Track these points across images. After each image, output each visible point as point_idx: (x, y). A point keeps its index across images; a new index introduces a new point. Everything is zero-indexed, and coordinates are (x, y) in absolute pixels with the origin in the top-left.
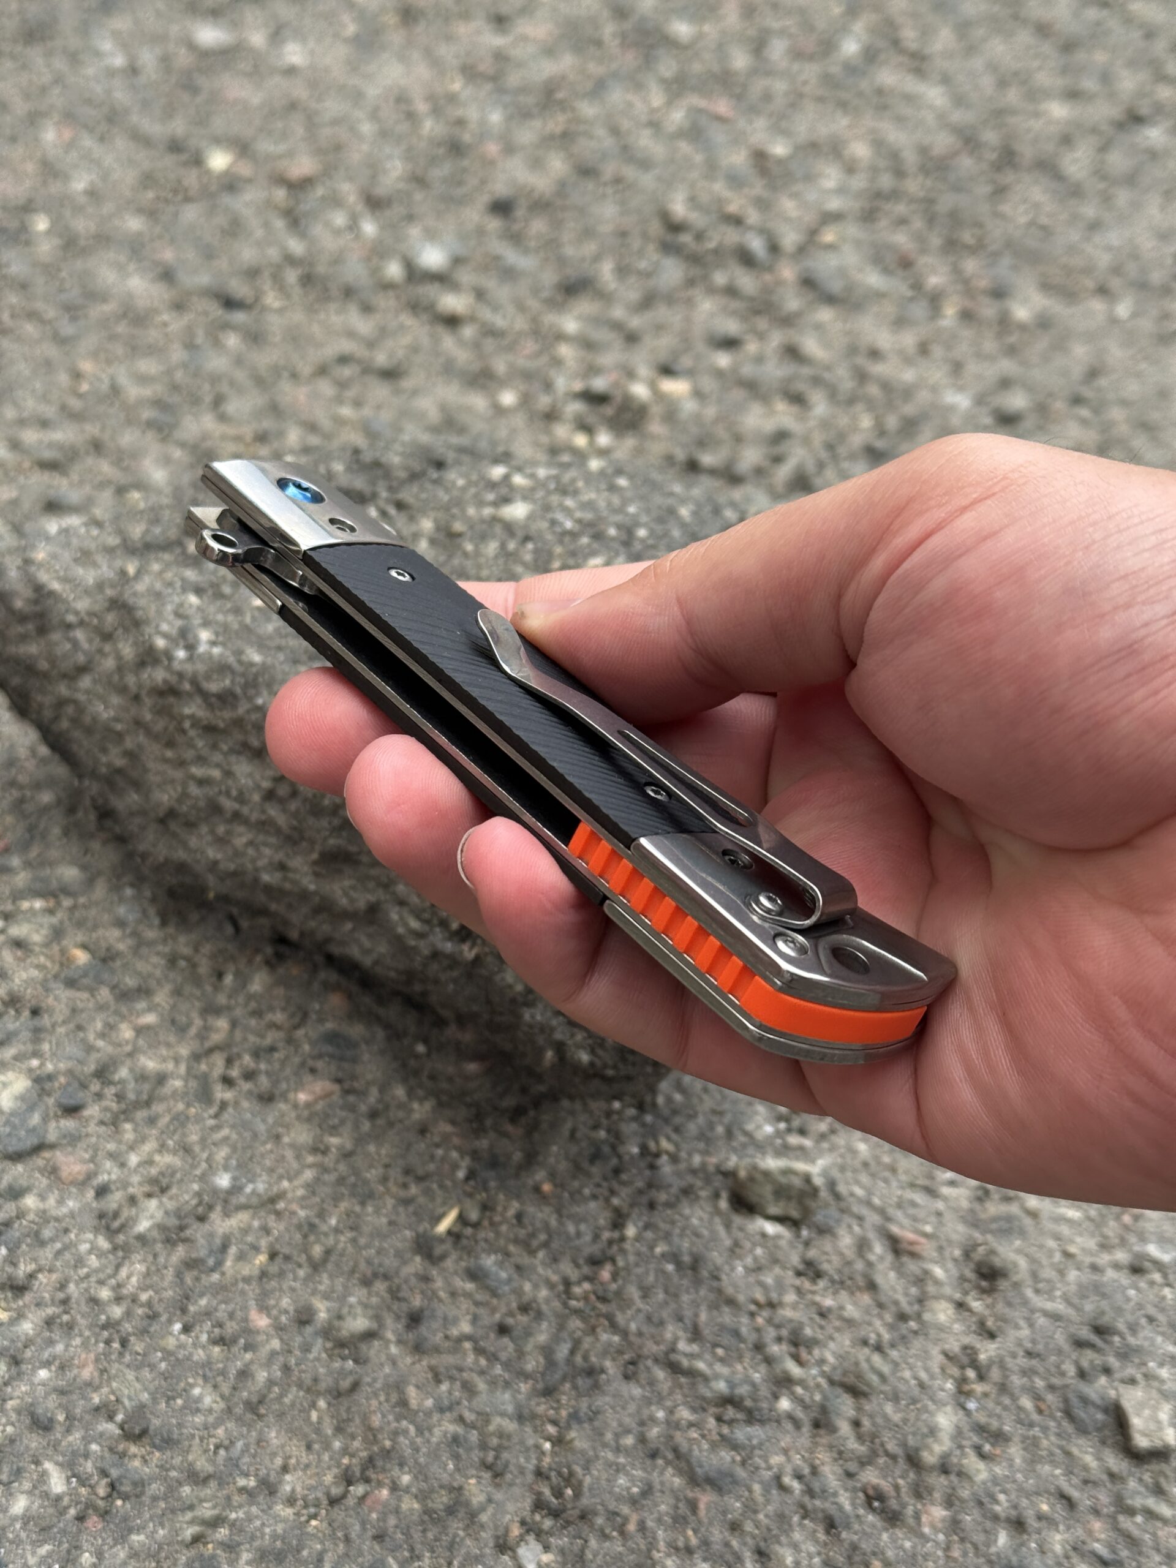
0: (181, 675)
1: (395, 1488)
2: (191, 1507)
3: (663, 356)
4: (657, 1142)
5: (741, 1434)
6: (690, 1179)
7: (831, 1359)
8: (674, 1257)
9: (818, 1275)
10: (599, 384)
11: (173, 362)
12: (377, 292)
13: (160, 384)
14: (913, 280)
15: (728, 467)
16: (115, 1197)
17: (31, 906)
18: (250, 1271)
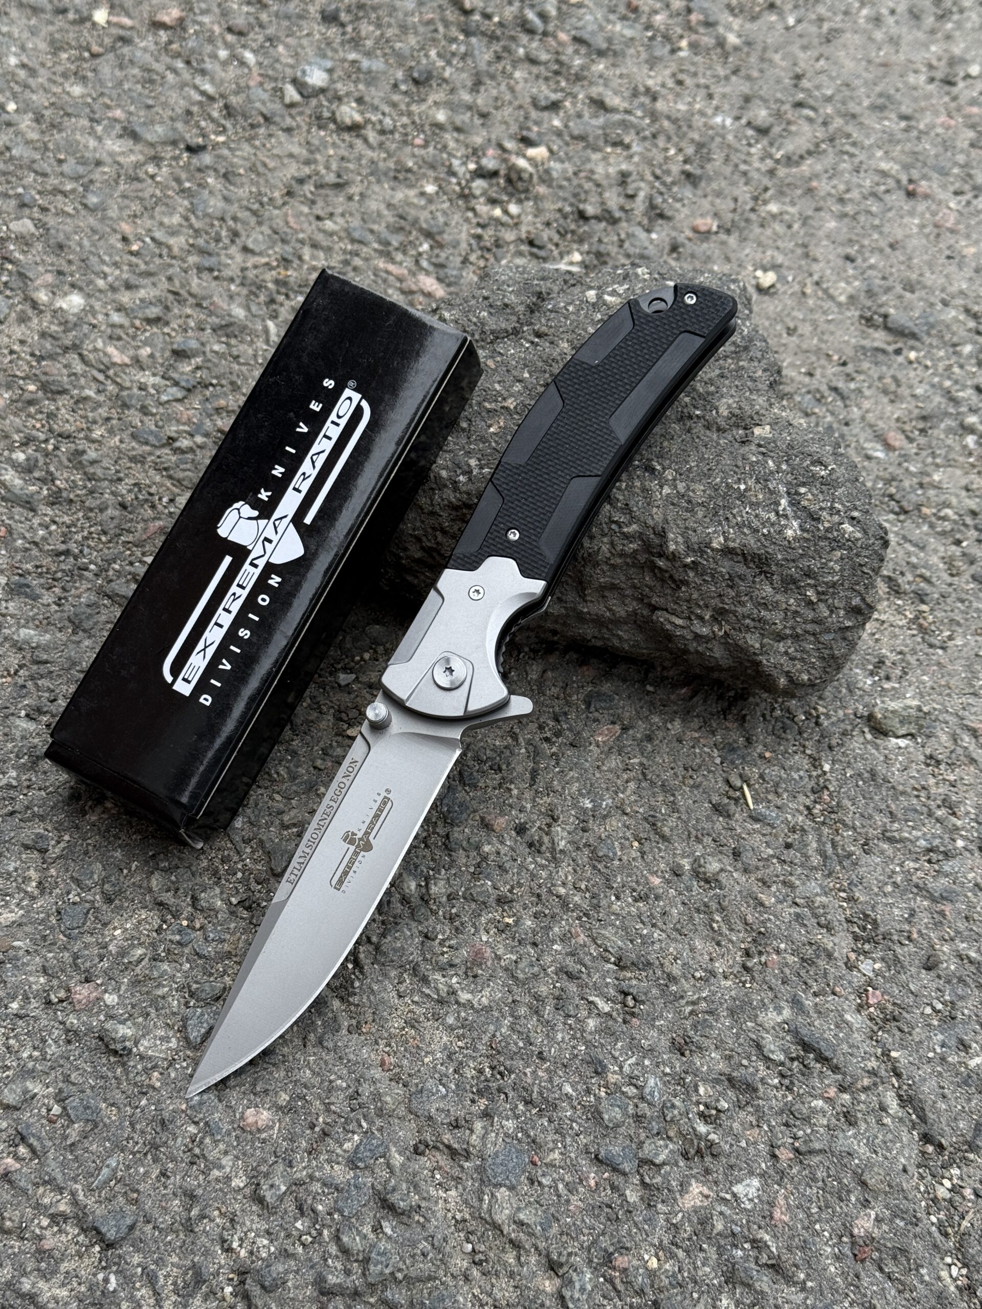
3: (515, 127)
4: (815, 709)
5: (946, 867)
6: (842, 726)
7: (972, 811)
8: (859, 776)
10: (487, 162)
11: (180, 209)
12: (285, 112)
13: (185, 230)
14: (644, 19)
15: (609, 212)
16: (533, 832)
17: (362, 659)
18: (634, 854)
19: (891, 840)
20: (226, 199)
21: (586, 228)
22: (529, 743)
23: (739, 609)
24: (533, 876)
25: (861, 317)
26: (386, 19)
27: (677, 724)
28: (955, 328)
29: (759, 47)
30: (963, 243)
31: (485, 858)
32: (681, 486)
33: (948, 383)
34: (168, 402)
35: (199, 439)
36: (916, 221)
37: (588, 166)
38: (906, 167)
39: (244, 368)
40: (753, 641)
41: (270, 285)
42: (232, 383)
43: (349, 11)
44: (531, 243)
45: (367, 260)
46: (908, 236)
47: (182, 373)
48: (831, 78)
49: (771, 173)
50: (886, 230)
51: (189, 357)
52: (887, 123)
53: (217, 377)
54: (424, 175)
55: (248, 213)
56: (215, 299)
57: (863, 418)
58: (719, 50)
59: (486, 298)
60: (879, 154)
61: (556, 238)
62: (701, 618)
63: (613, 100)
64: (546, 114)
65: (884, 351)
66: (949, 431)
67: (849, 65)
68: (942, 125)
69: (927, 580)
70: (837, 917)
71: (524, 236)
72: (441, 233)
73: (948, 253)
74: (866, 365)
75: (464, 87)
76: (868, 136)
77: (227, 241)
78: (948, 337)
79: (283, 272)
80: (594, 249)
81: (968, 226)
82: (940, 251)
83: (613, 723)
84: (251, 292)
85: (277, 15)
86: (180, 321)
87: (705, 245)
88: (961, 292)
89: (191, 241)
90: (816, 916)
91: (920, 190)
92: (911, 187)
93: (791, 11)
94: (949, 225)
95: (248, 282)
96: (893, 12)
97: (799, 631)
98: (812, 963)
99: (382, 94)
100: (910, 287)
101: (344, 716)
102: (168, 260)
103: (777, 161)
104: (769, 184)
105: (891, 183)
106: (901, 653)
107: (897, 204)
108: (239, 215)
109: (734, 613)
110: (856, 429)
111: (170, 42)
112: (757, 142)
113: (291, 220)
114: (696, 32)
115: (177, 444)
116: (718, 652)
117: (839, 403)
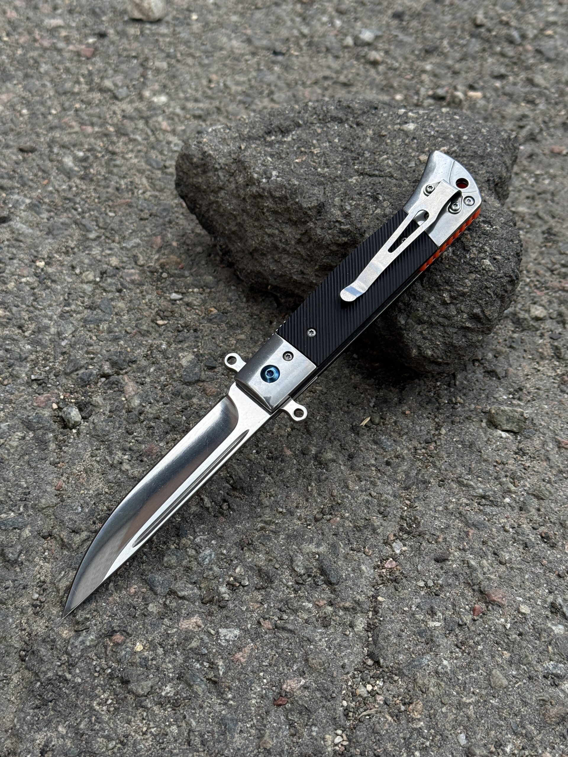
0: (264, 189)
1: (342, 517)
2: (260, 516)
3: (470, 81)
4: (456, 399)
5: (488, 510)
6: (469, 413)
7: (528, 485)
8: (462, 442)
9: (524, 454)
10: (440, 92)
11: (250, 77)
12: (340, 49)
13: (245, 85)
19: (460, 483)
34: (176, 151)
37: (504, 108)
55: (284, 85)
63: (539, 79)
64: (494, 79)
75: (453, 59)
77: (265, 95)
85: (368, 10)
87: (553, 159)
89: (245, 90)
90: (379, 506)
98: (360, 530)
99: (402, 53)
102: (226, 95)
108: (279, 85)
113: (307, 93)
115: (167, 170)
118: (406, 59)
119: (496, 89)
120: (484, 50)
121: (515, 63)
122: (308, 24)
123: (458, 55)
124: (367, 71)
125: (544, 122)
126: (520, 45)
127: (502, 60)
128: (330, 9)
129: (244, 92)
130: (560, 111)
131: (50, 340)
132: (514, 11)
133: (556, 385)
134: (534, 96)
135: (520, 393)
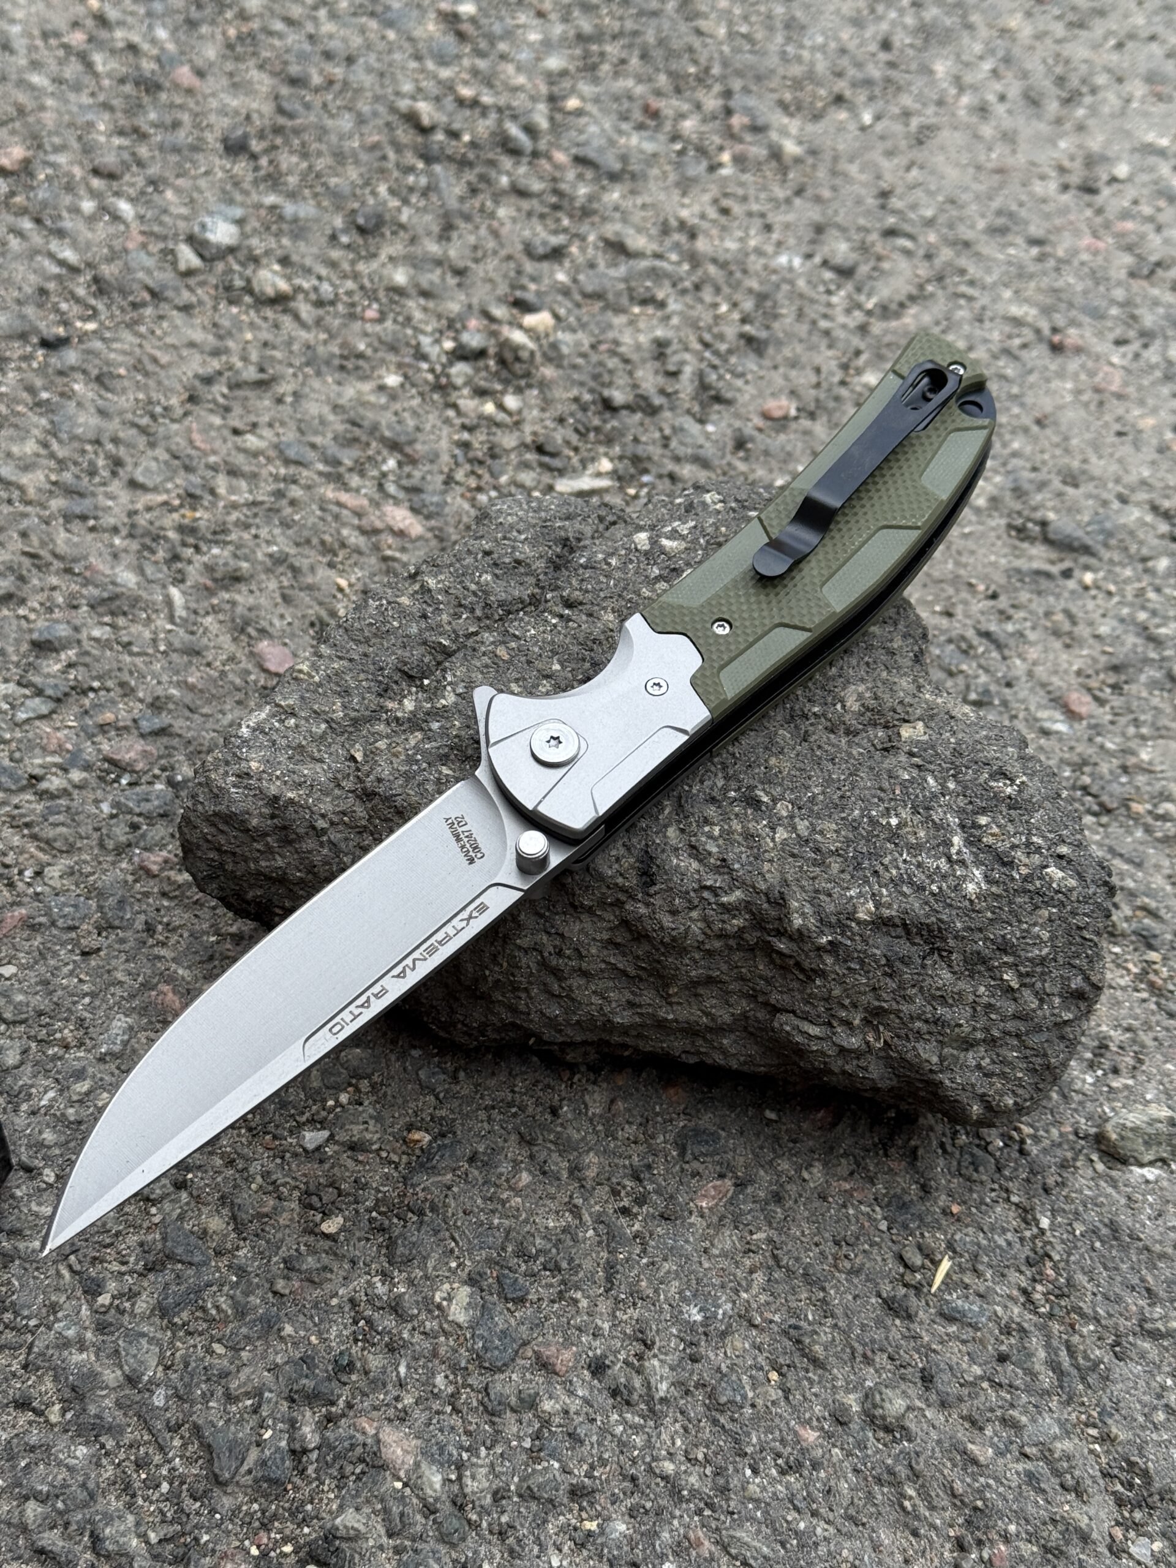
1: (1006, 1538)
3: (504, 286)
4: (1018, 1131)
6: (1059, 1152)
11: (36, 432)
12: (178, 282)
13: (45, 462)
14: (668, 127)
15: (645, 398)
16: (618, 1372)
17: (338, 1104)
18: (775, 1394)
19: (1155, 1335)
20: (102, 413)
21: (615, 423)
22: (599, 1220)
23: (904, 1008)
24: (623, 1445)
25: (1010, 526)
26: (315, 146)
27: (817, 1170)
28: (1141, 535)
29: (827, 156)
30: (1136, 412)
31: (546, 1423)
32: (802, 826)
33: (1142, 616)
34: (28, 721)
35: (76, 775)
36: (1069, 385)
37: (610, 335)
38: (1047, 311)
39: (139, 661)
40: (928, 1053)
41: (172, 535)
42: (122, 684)
43: (261, 136)
44: (540, 449)
45: (309, 488)
46: (1061, 408)
47: (48, 675)
48: (930, 194)
49: (863, 329)
50: (1029, 400)
51: (57, 651)
52: (1012, 251)
53: (99, 678)
54: (383, 361)
55: (133, 432)
56: (92, 560)
57: (1030, 674)
58: (774, 164)
59: (487, 553)
60: (1007, 294)
61: (574, 439)
62: (848, 1024)
63: (637, 242)
64: (545, 266)
65: (1048, 575)
66: (1153, 684)
67: (952, 174)
68: (1088, 249)
69: (1153, 914)
70: (1089, 1471)
71: (529, 439)
72: (411, 442)
73: (1117, 427)
74: (1024, 596)
75: (429, 234)
76: (988, 270)
77: (105, 473)
78: (1133, 548)
79: (188, 513)
80: (630, 450)
81: (1140, 388)
82: (1106, 425)
83: (722, 1176)
84: (145, 547)
85: (161, 148)
86: (40, 597)
87: (782, 437)
88: (1144, 483)
89: (53, 478)
90: (1057, 1473)
91: (1069, 342)
92: (1056, 339)
93: (866, 105)
94: (1114, 387)
95: (139, 531)
96: (1002, 98)
97: (996, 1033)
98: (1059, 1553)
99: (315, 250)
100: (1072, 479)
101: (315, 1200)
102: (22, 508)
103: (869, 313)
104: (862, 346)
105: (1028, 335)
106: (1129, 1029)
107: (1039, 363)
108: (121, 435)
109: (897, 1013)
110: (1023, 690)
111: (12, 194)
112: (839, 287)
113: (196, 437)
114: (740, 140)
115: (44, 785)
116: (876, 1072)
117: (995, 654)
118: (333, 265)
119: (566, 292)
120: (474, 191)
121: (556, 207)
122: (61, 233)
123: (430, 221)
124: (277, 326)
125: (706, 345)
126: (535, 154)
127: (526, 205)
128: (78, 172)
129: (55, 483)
130: (715, 305)
131: (119, 1405)
132: (466, 62)
133: (1153, 1007)
134: (648, 284)
135: (1108, 1055)
